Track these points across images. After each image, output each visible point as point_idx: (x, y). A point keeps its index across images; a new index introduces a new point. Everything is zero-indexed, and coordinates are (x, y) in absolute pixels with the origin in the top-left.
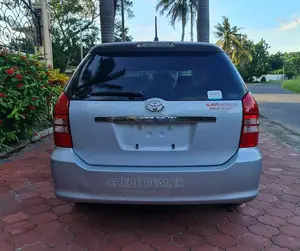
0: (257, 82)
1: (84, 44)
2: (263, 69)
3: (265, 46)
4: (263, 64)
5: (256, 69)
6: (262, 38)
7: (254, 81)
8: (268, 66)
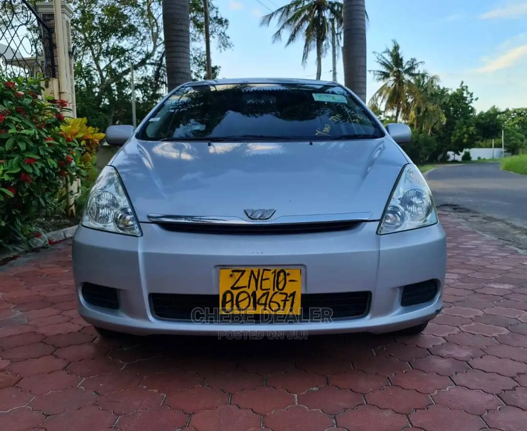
0: (455, 161)
1: (139, 94)
2: (464, 138)
3: (469, 96)
4: (465, 129)
5: (452, 138)
6: (462, 83)
7: (450, 160)
8: (475, 132)
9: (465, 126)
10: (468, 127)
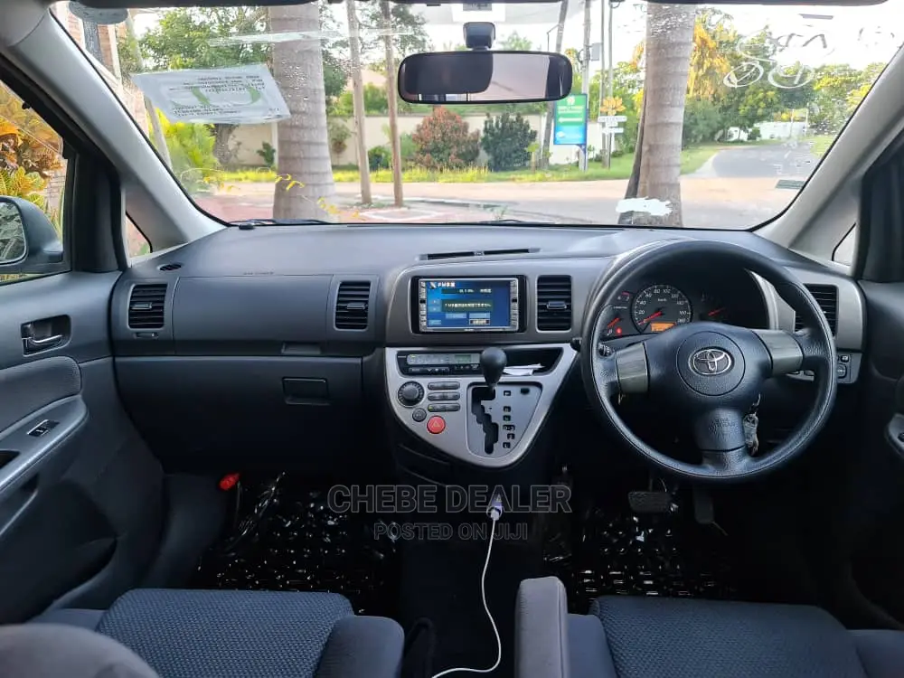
0: (738, 142)
2: (759, 107)
3: (771, 46)
4: (761, 95)
5: (742, 107)
6: (767, 27)
7: (732, 139)
8: (775, 100)
9: (762, 90)
10: (766, 91)
